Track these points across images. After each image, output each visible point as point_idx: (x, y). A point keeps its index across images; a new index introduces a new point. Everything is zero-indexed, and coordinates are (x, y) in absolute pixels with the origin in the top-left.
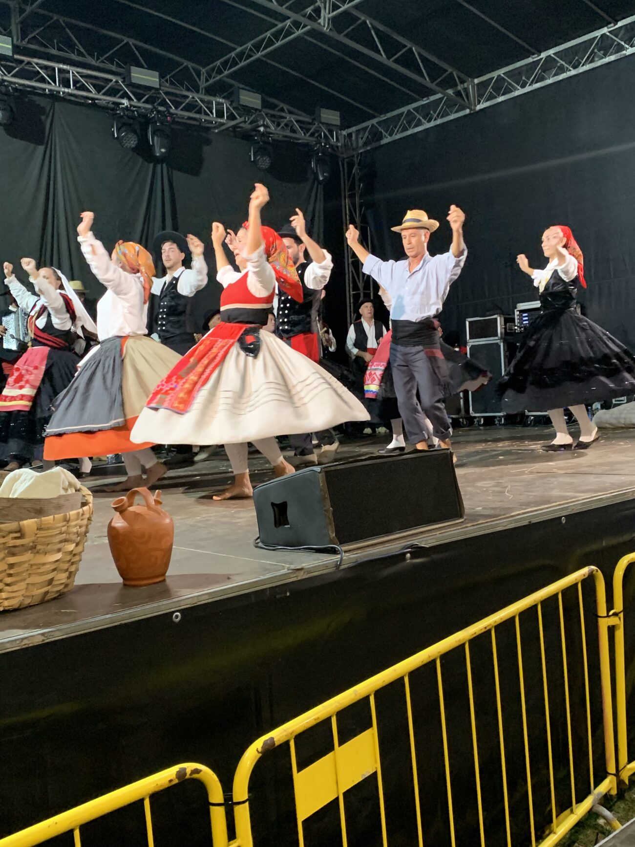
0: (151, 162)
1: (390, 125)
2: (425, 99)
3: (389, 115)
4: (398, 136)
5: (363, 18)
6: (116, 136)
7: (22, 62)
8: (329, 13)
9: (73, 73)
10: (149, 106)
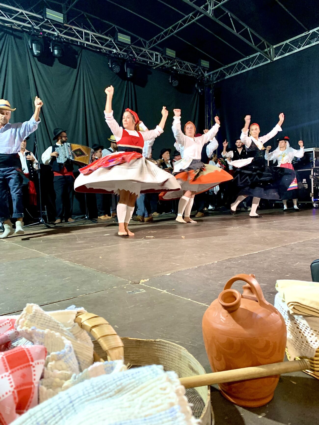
0: (125, 80)
1: (229, 70)
2: (247, 57)
3: (229, 65)
4: (233, 75)
5: (227, 12)
6: (110, 67)
7: (68, 27)
8: (213, 7)
9: (91, 35)
10: (125, 54)
